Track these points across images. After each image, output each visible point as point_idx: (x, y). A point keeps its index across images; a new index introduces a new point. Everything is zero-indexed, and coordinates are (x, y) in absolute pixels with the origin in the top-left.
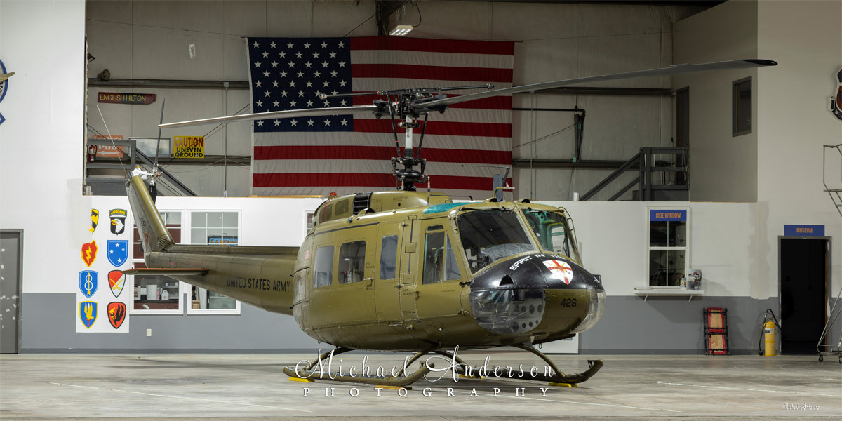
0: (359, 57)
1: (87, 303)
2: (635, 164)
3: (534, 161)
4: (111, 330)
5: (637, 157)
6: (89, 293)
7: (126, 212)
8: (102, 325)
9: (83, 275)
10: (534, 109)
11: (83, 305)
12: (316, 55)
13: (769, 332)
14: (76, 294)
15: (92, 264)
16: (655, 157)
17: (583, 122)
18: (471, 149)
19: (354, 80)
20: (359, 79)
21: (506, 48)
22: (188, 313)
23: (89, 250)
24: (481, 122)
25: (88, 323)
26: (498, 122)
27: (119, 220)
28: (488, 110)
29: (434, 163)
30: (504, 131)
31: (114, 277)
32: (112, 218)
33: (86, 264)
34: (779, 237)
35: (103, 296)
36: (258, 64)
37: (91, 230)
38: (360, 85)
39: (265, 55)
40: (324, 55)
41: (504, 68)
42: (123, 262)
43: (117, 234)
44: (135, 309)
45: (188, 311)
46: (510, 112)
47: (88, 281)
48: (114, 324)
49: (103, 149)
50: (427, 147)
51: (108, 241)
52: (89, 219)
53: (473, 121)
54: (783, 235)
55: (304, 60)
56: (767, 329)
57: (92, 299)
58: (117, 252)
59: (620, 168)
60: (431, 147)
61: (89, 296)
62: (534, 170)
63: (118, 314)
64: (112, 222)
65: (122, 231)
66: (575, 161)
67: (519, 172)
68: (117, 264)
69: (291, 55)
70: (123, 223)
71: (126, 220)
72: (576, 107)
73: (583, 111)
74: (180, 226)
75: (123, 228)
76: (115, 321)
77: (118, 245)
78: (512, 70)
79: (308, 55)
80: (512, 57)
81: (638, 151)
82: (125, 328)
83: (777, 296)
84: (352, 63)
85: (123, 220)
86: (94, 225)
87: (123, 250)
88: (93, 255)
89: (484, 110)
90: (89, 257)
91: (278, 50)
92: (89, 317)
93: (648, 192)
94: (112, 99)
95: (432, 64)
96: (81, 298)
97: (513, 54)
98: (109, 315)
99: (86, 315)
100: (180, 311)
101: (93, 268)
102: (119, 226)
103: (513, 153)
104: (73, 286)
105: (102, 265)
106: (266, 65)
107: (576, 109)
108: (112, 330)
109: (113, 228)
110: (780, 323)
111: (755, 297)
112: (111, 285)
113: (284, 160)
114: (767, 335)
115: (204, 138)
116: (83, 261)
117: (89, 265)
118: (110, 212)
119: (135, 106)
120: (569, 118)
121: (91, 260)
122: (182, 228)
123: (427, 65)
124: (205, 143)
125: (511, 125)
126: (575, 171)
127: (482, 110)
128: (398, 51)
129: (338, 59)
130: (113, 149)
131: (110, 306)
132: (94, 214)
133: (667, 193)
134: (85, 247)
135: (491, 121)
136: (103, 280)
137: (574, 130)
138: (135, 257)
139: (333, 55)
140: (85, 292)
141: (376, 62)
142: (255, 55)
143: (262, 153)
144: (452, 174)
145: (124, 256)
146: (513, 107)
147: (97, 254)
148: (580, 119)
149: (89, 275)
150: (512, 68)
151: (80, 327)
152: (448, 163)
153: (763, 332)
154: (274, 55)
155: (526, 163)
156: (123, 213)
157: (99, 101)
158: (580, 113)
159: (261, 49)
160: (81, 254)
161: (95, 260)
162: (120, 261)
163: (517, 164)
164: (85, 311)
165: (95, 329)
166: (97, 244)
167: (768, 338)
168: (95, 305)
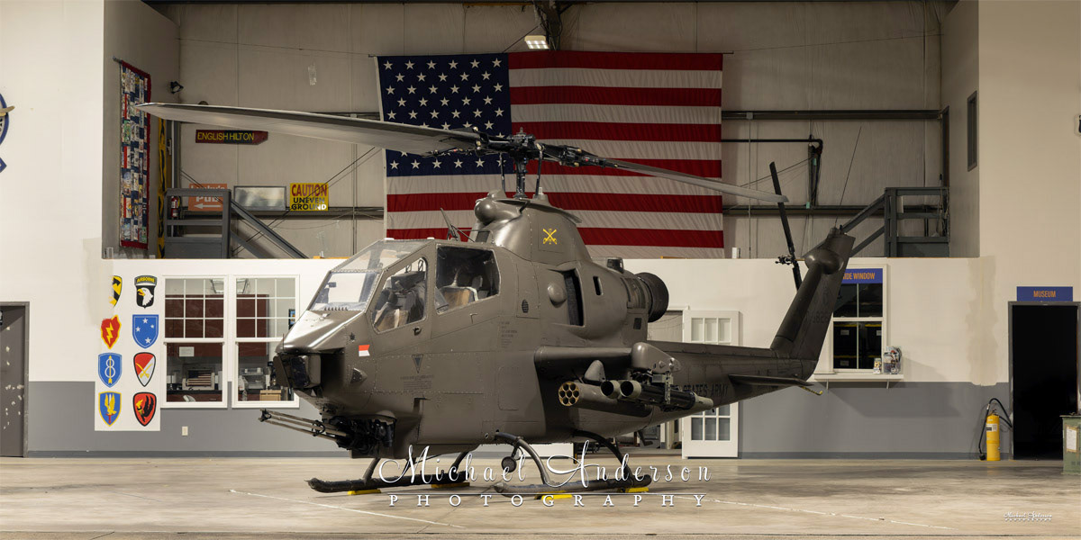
0: (520, 78)
1: (108, 394)
2: (878, 209)
3: (753, 208)
4: (138, 427)
5: (880, 201)
6: (110, 381)
7: (155, 279)
8: (127, 421)
9: (103, 359)
10: (752, 141)
11: (103, 396)
12: (465, 77)
13: (990, 429)
14: (94, 383)
15: (115, 345)
16: (904, 201)
17: (819, 156)
18: (668, 194)
19: (514, 108)
20: (521, 107)
21: (712, 61)
22: (233, 406)
23: (110, 328)
24: (680, 158)
25: (110, 419)
26: (703, 158)
27: (148, 290)
28: (689, 143)
29: (620, 212)
30: (711, 169)
31: (142, 360)
32: (138, 287)
33: (106, 345)
34: (1009, 303)
35: (128, 385)
36: (390, 90)
37: (112, 302)
38: (520, 113)
39: (400, 78)
40: (475, 77)
41: (709, 87)
42: (153, 341)
43: (145, 307)
44: (168, 401)
45: (233, 403)
46: (719, 145)
47: (109, 367)
48: (141, 420)
49: (202, 201)
50: (610, 192)
51: (134, 316)
52: (110, 289)
53: (670, 158)
54: (1016, 300)
55: (449, 83)
56: (988, 425)
57: (114, 389)
58: (144, 330)
59: (856, 217)
60: (615, 192)
61: (110, 385)
62: (754, 220)
63: (146, 408)
64: (138, 292)
65: (151, 303)
66: (808, 207)
67: (734, 224)
68: (145, 345)
69: (432, 78)
70: (152, 293)
71: (155, 289)
72: (811, 136)
73: (820, 142)
74: (222, 296)
75: (153, 299)
76: (142, 416)
77: (145, 321)
78: (719, 90)
79: (454, 77)
80: (720, 73)
81: (881, 193)
82: (155, 425)
83: (1007, 381)
84: (511, 85)
85: (152, 289)
86: (117, 296)
87: (152, 326)
88: (115, 334)
89: (684, 143)
90: (110, 337)
91: (416, 71)
92: (111, 411)
93: (894, 246)
94: (213, 138)
95: (614, 86)
96: (101, 388)
97: (721, 69)
98: (136, 409)
99: (106, 409)
100: (223, 404)
101: (115, 349)
102: (147, 297)
103: (723, 199)
104: (90, 373)
105: (127, 346)
106: (401, 90)
107: (811, 140)
108: (140, 428)
109: (140, 300)
110: (1011, 417)
111: (976, 383)
112: (138, 371)
113: (426, 212)
114: (988, 432)
115: (329, 184)
116: (103, 341)
117: (110, 346)
118: (136, 280)
119: (242, 147)
120: (801, 151)
121: (113, 340)
122: (225, 299)
123: (608, 86)
124: (329, 191)
125: (720, 161)
126: (810, 220)
127: (681, 143)
128: (571, 69)
129: (492, 82)
130: (213, 200)
131: (136, 397)
132: (116, 282)
133: (920, 247)
134: (106, 324)
135: (693, 157)
136: (128, 365)
137: (807, 166)
138: (167, 336)
139: (486, 76)
140: (105, 380)
141: (542, 84)
142: (386, 79)
143: (397, 203)
144: (643, 226)
145: (153, 335)
146: (723, 137)
147: (120, 332)
148: (816, 152)
149: (110, 358)
150: (720, 87)
151: (100, 425)
152: (638, 213)
153: (984, 429)
154: (411, 78)
155: (743, 211)
156: (153, 280)
157: (197, 141)
158: (816, 145)
159: (395, 71)
160: (100, 332)
161: (118, 340)
162: (148, 341)
163: (731, 212)
164: (106, 405)
165: (116, 426)
166: (120, 320)
167: (991, 437)
168: (117, 397)
